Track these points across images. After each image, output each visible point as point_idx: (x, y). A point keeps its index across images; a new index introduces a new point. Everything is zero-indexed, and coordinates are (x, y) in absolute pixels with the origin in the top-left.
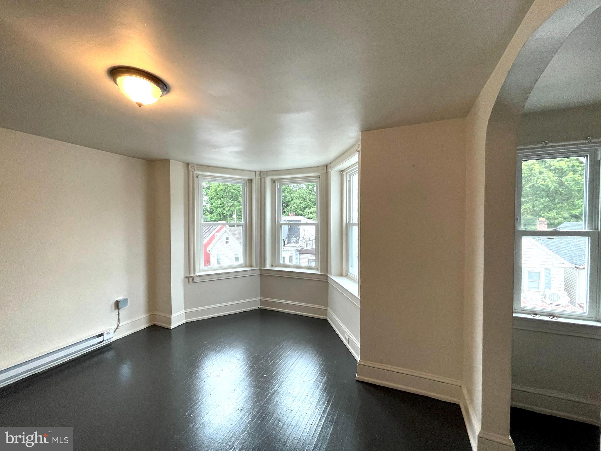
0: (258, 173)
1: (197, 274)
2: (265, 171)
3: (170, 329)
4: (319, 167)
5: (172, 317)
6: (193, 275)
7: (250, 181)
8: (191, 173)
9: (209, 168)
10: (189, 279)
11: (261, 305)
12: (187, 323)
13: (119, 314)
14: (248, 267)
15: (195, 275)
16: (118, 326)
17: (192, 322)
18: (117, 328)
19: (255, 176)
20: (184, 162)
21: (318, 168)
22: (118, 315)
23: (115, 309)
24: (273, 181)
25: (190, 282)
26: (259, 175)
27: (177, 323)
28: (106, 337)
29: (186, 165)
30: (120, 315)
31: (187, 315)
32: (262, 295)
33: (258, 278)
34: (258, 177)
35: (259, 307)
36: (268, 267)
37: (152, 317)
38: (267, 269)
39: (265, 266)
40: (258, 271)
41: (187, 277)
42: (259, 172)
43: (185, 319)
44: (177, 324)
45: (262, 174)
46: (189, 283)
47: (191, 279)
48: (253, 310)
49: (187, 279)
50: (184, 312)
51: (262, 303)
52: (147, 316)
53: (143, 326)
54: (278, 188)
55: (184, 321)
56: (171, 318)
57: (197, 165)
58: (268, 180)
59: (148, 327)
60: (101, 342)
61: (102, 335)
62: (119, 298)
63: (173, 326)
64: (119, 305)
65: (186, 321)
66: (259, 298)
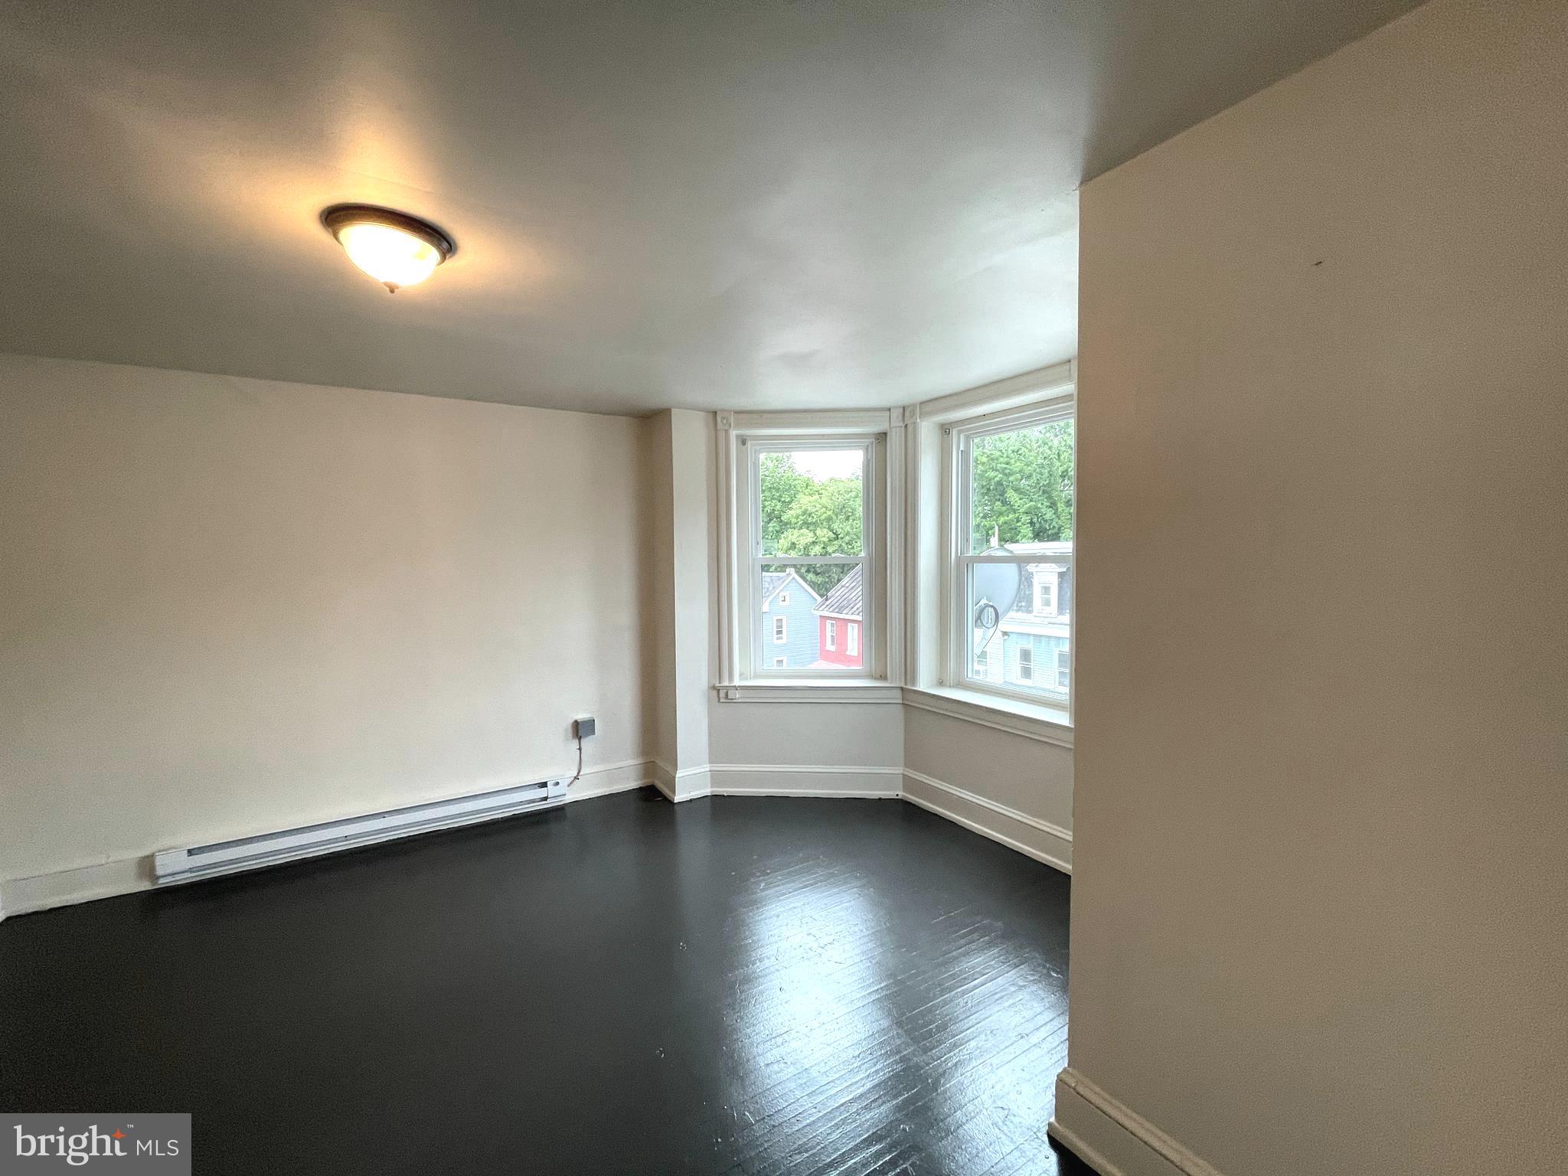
0: (896, 414)
1: (737, 682)
2: (915, 405)
3: (671, 803)
5: (677, 776)
6: (726, 683)
7: (882, 437)
8: (722, 435)
9: (765, 416)
10: (720, 694)
11: (904, 789)
12: (713, 797)
13: (580, 749)
14: (876, 679)
15: (732, 685)
16: (578, 773)
17: (724, 796)
18: (576, 778)
19: (888, 424)
20: (708, 411)
21: (1067, 367)
22: (578, 751)
23: (573, 737)
24: (945, 429)
25: (721, 701)
26: (901, 418)
27: (690, 792)
28: (551, 791)
29: (711, 416)
30: (582, 751)
31: (716, 777)
32: (909, 763)
33: (899, 712)
34: (896, 422)
35: (899, 793)
36: (925, 683)
37: (649, 767)
38: (920, 690)
39: (914, 680)
40: (898, 694)
41: (714, 688)
42: (901, 411)
43: (711, 787)
44: (689, 795)
45: (909, 413)
46: (719, 702)
47: (722, 694)
48: (880, 799)
49: (715, 693)
50: (708, 769)
51: (908, 783)
52: (639, 762)
53: (632, 784)
54: (962, 448)
55: (707, 791)
56: (674, 777)
57: (737, 412)
58: (927, 432)
59: (640, 789)
60: (545, 799)
61: (544, 785)
62: (581, 716)
63: (678, 798)
64: (581, 730)
65: (712, 792)
66: (899, 770)
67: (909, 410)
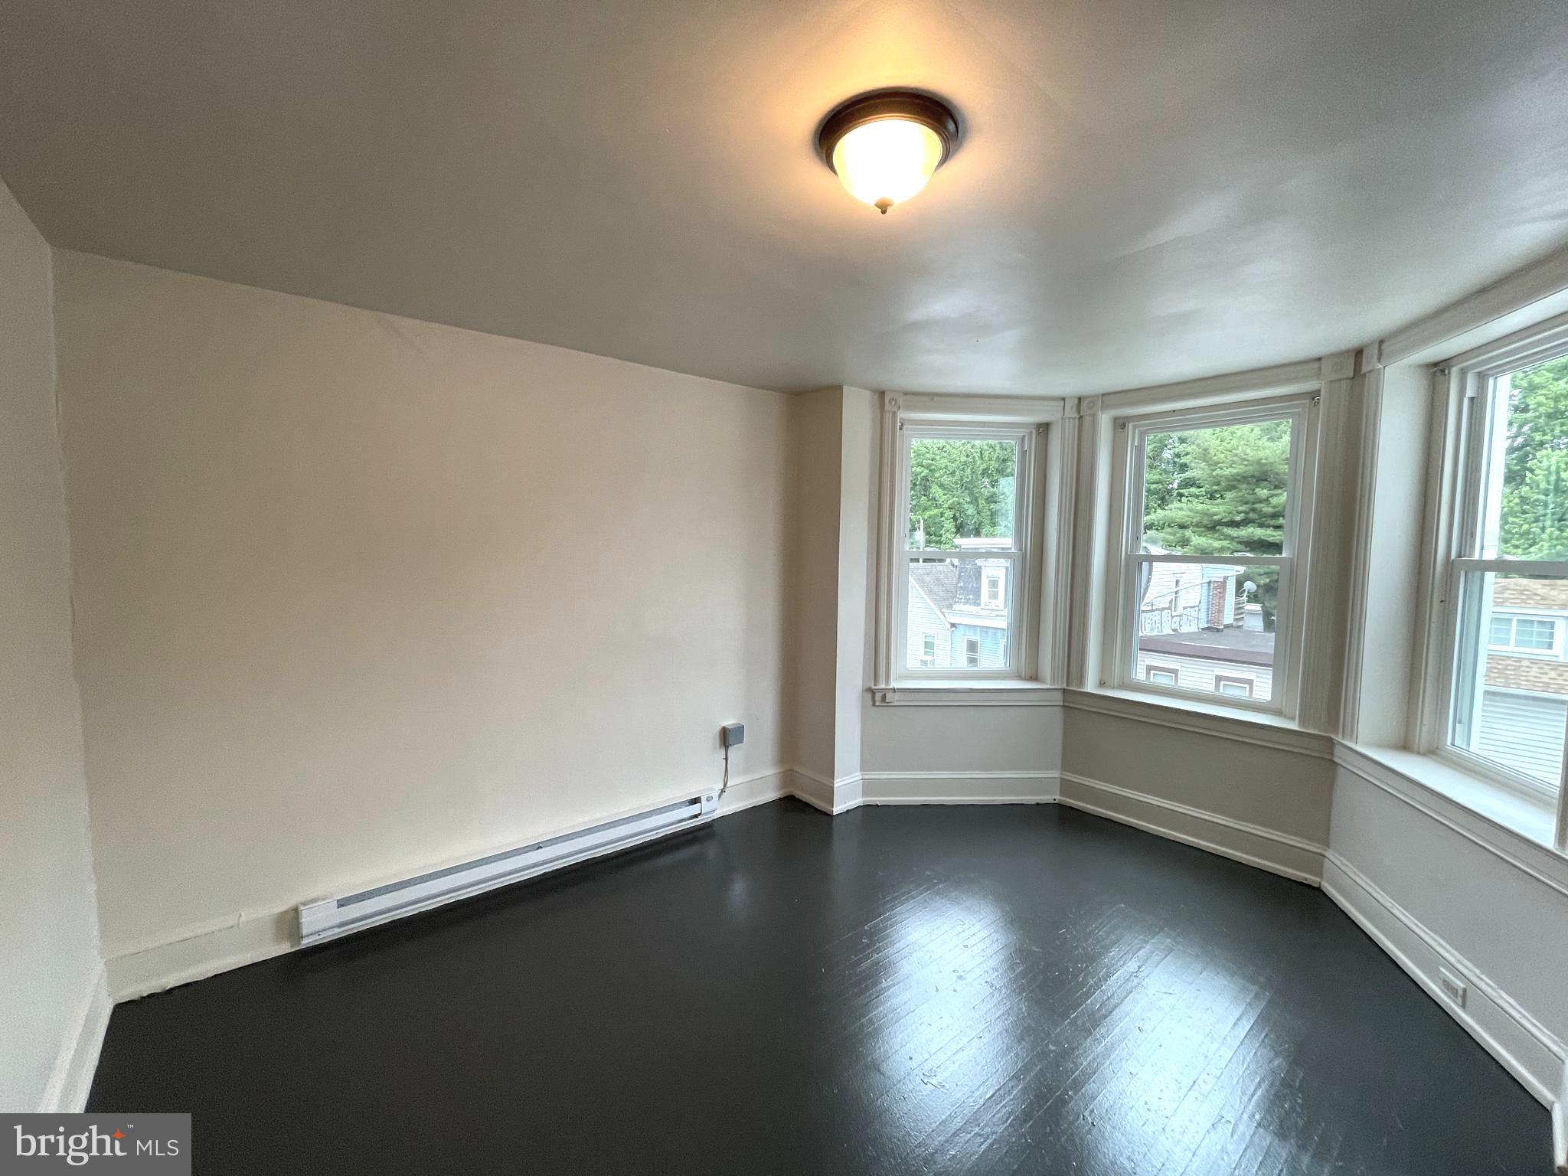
0: (1071, 404)
1: (894, 685)
2: (1096, 396)
3: (828, 815)
4: (1320, 359)
5: (835, 786)
6: (883, 686)
7: (1044, 429)
8: (888, 418)
9: (936, 398)
10: (876, 697)
11: (1062, 793)
12: (867, 807)
13: (726, 759)
14: (1026, 679)
15: (889, 687)
16: (725, 786)
17: (877, 805)
18: (723, 791)
19: (1062, 414)
20: (874, 391)
21: (1316, 365)
22: (724, 761)
23: (720, 747)
24: (1120, 424)
25: (877, 704)
26: (1075, 409)
27: (845, 803)
28: (705, 806)
29: (876, 397)
30: (729, 761)
31: (868, 786)
32: (1065, 767)
33: (1057, 715)
34: (1071, 413)
35: (1058, 797)
36: (1090, 686)
37: (788, 777)
38: (1089, 691)
39: (1081, 680)
40: (1059, 696)
41: (870, 690)
42: (1076, 401)
43: (863, 797)
44: (844, 806)
45: (1083, 406)
46: (874, 705)
47: (878, 696)
48: (1038, 804)
49: (869, 696)
50: (860, 778)
51: (1066, 786)
52: (779, 771)
53: (770, 795)
54: (1136, 444)
55: (860, 801)
56: (833, 788)
57: (906, 394)
58: (1105, 421)
59: (780, 799)
60: (696, 816)
61: (695, 801)
62: (729, 722)
63: (838, 809)
64: (727, 738)
65: (864, 802)
66: (1055, 774)
67: (1086, 402)
